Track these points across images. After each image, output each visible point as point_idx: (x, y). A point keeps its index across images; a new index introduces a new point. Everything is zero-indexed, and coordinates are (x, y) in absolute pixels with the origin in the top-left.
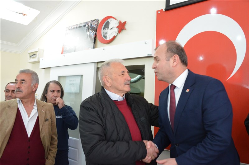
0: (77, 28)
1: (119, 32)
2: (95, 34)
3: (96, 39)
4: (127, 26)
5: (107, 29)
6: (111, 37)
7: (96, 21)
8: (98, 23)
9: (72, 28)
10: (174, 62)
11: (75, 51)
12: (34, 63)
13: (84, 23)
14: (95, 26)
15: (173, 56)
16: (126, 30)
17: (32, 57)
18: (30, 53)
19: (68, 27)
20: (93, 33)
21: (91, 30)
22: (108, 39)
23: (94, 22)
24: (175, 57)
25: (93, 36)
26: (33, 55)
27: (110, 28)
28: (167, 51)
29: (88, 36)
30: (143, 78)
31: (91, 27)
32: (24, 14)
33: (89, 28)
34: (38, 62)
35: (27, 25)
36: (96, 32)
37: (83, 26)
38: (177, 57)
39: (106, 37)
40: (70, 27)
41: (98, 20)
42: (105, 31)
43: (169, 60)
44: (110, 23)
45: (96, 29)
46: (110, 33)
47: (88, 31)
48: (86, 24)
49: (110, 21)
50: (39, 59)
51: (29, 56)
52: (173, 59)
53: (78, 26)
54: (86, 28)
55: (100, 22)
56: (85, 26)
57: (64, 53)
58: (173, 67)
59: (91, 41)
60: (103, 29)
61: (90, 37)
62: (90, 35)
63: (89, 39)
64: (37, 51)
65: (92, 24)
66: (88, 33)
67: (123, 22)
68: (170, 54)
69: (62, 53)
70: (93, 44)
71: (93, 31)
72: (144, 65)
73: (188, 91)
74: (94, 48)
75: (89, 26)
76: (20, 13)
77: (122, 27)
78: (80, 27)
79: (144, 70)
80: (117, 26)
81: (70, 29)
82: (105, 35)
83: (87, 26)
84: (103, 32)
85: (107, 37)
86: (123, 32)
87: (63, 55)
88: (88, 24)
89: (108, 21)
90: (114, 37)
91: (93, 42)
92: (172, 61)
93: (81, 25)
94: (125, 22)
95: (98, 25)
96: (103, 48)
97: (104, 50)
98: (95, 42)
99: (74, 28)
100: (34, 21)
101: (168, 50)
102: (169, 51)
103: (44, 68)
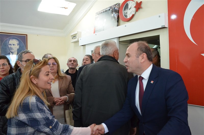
0: (103, 12)
1: (137, 11)
2: (118, 15)
3: (119, 18)
4: (143, 5)
5: (127, 10)
6: (131, 15)
7: (118, 4)
8: (119, 6)
9: (100, 12)
10: (142, 58)
11: (103, 30)
12: (75, 43)
13: (109, 8)
14: (117, 9)
15: (141, 54)
16: (142, 8)
17: (74, 38)
18: (72, 36)
19: (97, 13)
20: (116, 14)
21: (114, 12)
22: (128, 17)
23: (116, 5)
24: (143, 55)
25: (116, 17)
26: (74, 36)
27: (129, 8)
28: (138, 50)
29: (112, 17)
30: (159, 47)
31: (114, 10)
32: (66, 7)
33: (113, 11)
34: (78, 42)
35: (68, 15)
36: (118, 13)
37: (108, 10)
38: (145, 55)
39: (126, 16)
40: (98, 12)
41: (120, 4)
42: (125, 12)
43: (138, 57)
44: (129, 5)
45: (118, 11)
46: (130, 12)
47: (112, 14)
48: (110, 8)
49: (128, 3)
50: (78, 39)
51: (71, 38)
52: (142, 57)
53: (105, 10)
54: (110, 11)
55: (121, 5)
56: (109, 10)
57: (95, 32)
58: (141, 63)
59: (115, 21)
60: (124, 10)
61: (114, 17)
62: (114, 16)
63: (113, 19)
64: (77, 34)
65: (115, 8)
66: (112, 15)
67: (139, 2)
68: (139, 52)
69: (94, 33)
70: (117, 23)
71: (116, 13)
72: (159, 35)
73: (152, 82)
74: (117, 26)
75: (112, 9)
76: (63, 8)
77: (138, 6)
78: (106, 11)
79: (159, 40)
80: (134, 6)
81: (98, 14)
82: (126, 15)
83: (111, 9)
84: (124, 13)
85: (128, 16)
86: (140, 10)
87: (95, 34)
88: (111, 8)
89: (127, 3)
90: (133, 16)
91: (117, 22)
92: (140, 58)
93: (106, 10)
94: (141, 2)
95: (119, 8)
96: (124, 25)
97: (125, 26)
98: (118, 21)
99: (101, 13)
100: (73, 11)
101: (138, 48)
102: (139, 50)
103: (82, 46)
